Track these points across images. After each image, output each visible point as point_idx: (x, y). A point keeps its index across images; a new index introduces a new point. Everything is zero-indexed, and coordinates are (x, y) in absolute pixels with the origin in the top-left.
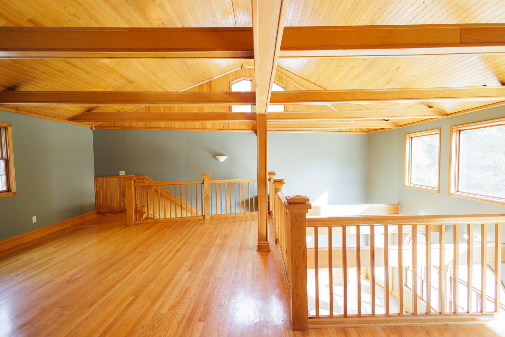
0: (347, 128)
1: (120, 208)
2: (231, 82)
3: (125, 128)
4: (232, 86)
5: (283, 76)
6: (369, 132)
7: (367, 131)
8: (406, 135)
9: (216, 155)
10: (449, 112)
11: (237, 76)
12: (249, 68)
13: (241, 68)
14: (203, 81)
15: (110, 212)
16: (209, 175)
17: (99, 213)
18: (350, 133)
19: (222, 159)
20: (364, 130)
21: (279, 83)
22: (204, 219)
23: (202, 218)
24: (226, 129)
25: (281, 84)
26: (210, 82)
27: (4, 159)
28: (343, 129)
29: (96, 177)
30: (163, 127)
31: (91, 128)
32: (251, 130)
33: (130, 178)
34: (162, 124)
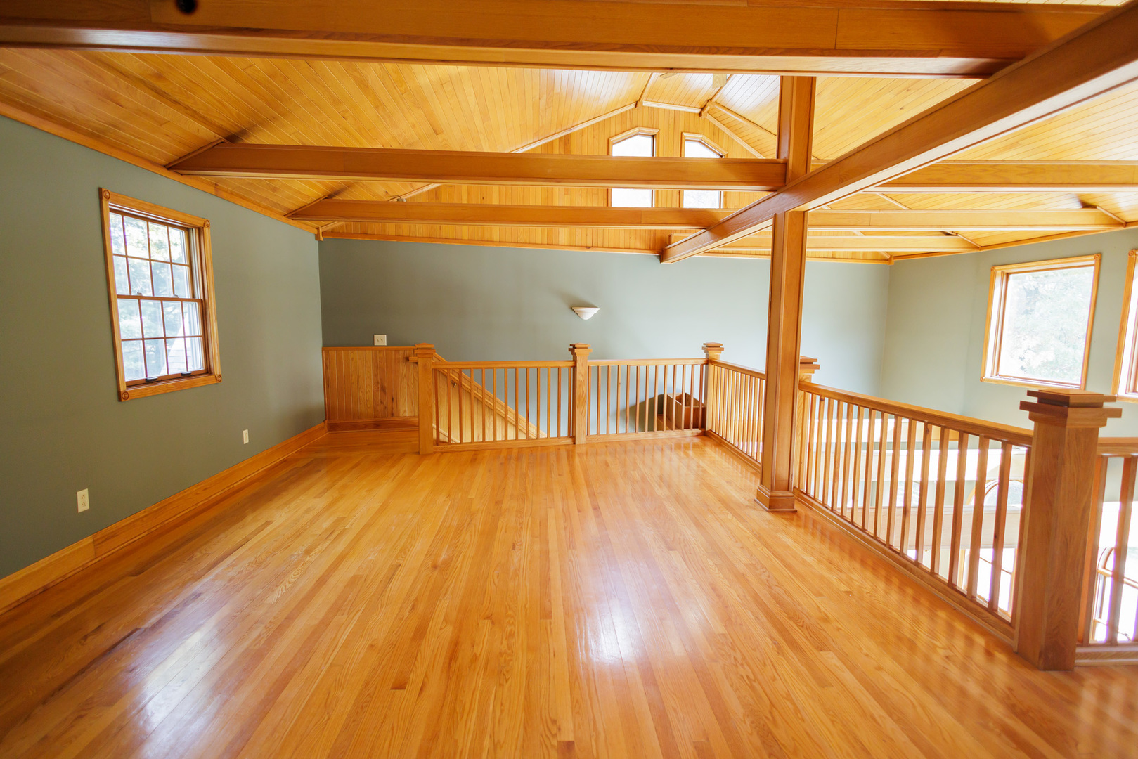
0: (846, 250)
1: (376, 416)
2: (611, 140)
3: (387, 237)
4: (614, 146)
5: (723, 128)
6: (893, 261)
7: (888, 257)
8: (997, 268)
9: (575, 305)
10: (1129, 218)
11: (626, 124)
12: (652, 107)
13: (633, 106)
14: (555, 134)
15: (355, 426)
16: (587, 348)
17: (332, 427)
18: (853, 262)
19: (589, 314)
20: (882, 256)
21: (712, 143)
22: (575, 443)
23: (569, 441)
24: (598, 247)
25: (716, 145)
26: (568, 137)
27: (198, 299)
28: (840, 252)
29: (326, 346)
30: (467, 238)
31: (317, 237)
32: (650, 250)
33: (428, 352)
34: (465, 230)
